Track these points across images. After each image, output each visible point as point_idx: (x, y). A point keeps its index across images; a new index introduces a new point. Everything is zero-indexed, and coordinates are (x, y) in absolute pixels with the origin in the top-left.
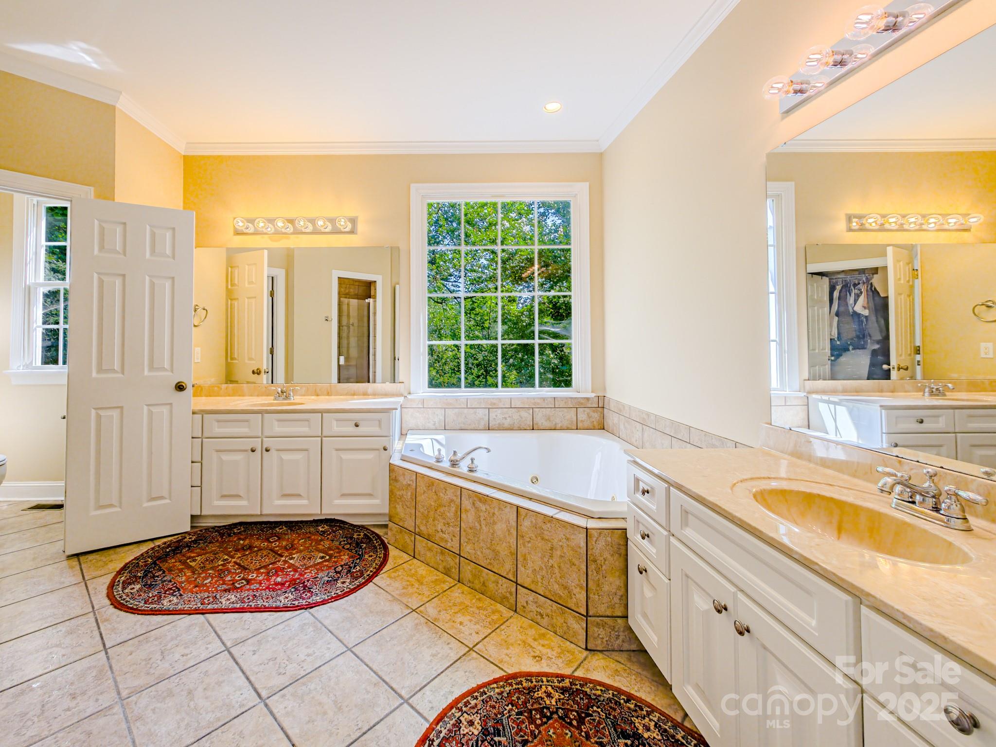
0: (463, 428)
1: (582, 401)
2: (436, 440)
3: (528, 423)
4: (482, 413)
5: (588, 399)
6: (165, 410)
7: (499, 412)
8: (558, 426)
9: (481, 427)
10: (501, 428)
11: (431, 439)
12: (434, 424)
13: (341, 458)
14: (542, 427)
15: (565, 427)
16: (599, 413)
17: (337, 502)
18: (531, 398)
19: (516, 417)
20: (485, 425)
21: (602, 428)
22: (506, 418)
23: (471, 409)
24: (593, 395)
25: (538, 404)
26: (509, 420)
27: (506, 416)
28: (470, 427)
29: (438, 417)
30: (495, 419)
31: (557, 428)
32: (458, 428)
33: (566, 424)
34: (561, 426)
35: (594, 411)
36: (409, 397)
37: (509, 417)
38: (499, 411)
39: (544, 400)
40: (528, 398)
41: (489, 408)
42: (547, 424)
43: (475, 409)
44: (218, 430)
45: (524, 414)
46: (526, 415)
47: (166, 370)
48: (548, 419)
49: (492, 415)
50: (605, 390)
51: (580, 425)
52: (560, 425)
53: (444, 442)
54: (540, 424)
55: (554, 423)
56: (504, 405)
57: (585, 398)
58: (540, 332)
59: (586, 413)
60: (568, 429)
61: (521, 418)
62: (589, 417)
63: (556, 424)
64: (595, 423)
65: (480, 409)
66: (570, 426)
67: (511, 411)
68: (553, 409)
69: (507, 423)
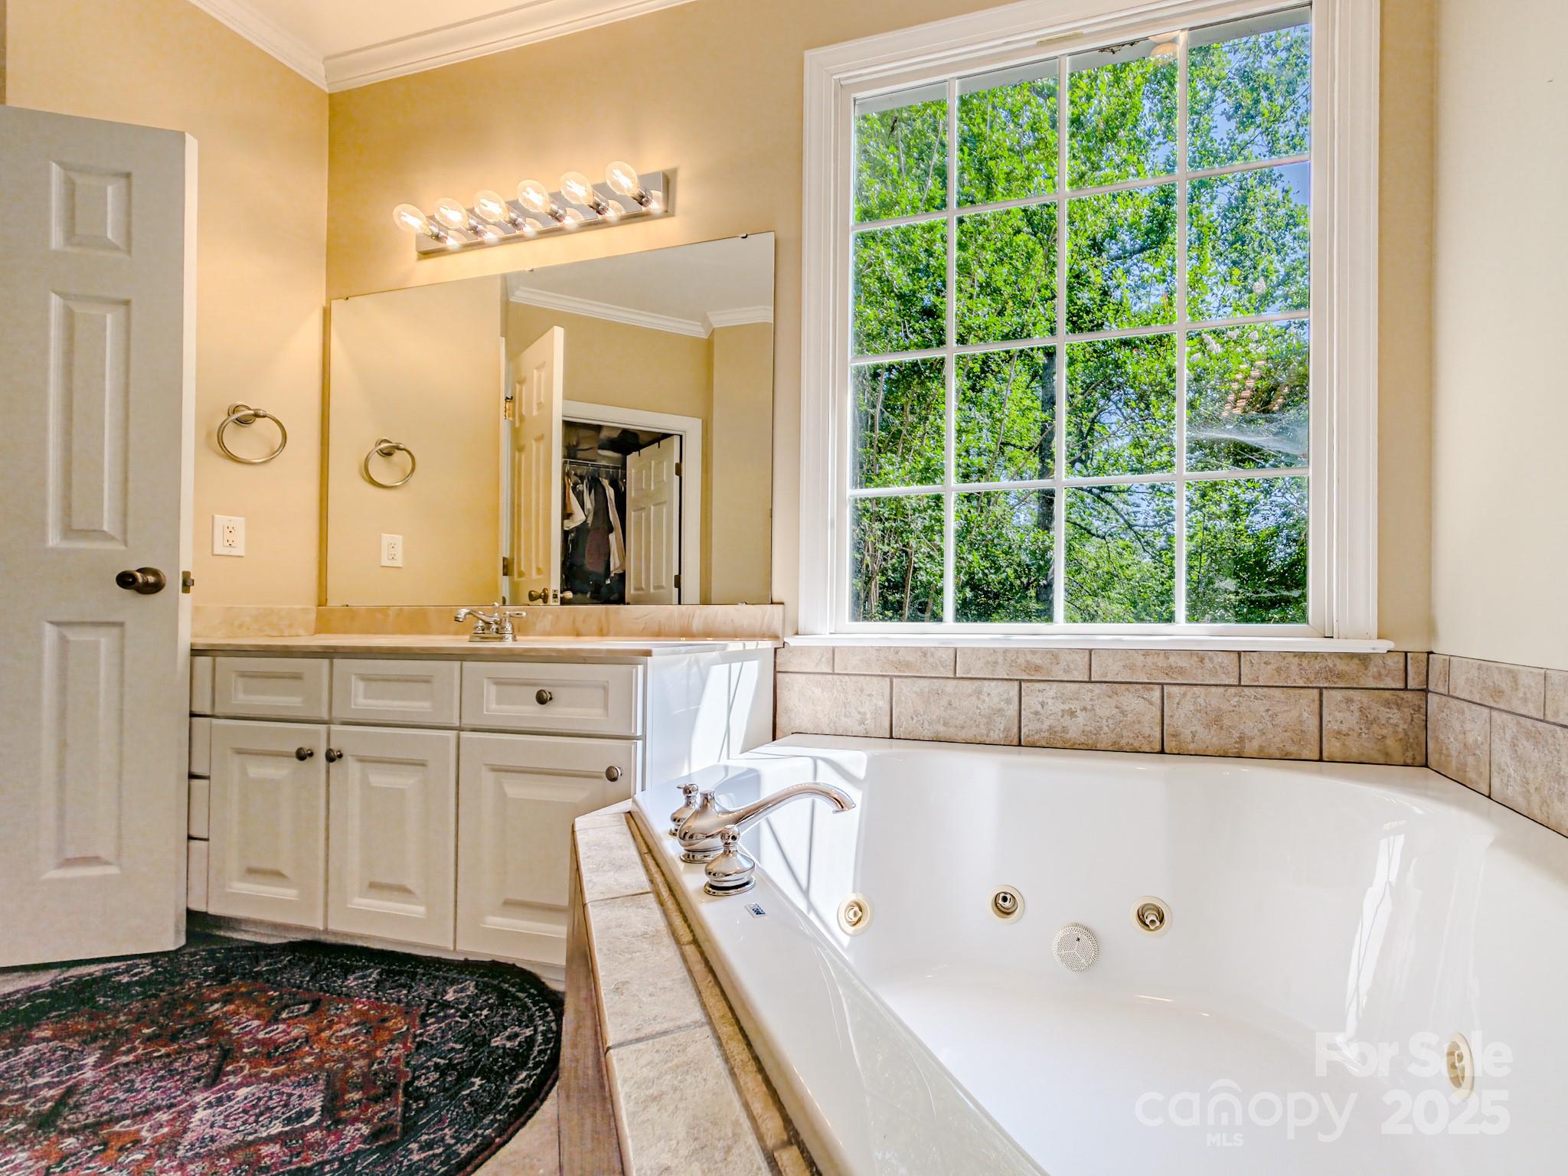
0: (941, 736)
1: (1341, 666)
2: (826, 761)
3: (1147, 731)
4: (1000, 695)
5: (1364, 659)
6: (105, 640)
7: (1052, 693)
8: (1252, 747)
9: (996, 735)
10: (1055, 743)
11: (815, 759)
12: (862, 722)
13: (505, 794)
14: (1192, 747)
15: (1273, 751)
16: (1408, 711)
17: (496, 921)
18: (1158, 652)
19: (1106, 709)
20: (1007, 730)
21: (1420, 759)
22: (1072, 714)
23: (967, 683)
24: (1383, 646)
25: (1181, 671)
26: (1081, 718)
27: (1075, 705)
28: (963, 735)
29: (872, 704)
30: (1036, 713)
31: (1247, 752)
32: (928, 734)
33: (1278, 740)
34: (1261, 748)
35: (1387, 704)
36: (792, 641)
37: (1085, 709)
38: (1052, 690)
39: (1202, 661)
40: (1146, 653)
41: (1020, 681)
42: (1210, 738)
43: (977, 683)
44: (243, 698)
45: (1131, 701)
46: (1141, 709)
47: (110, 538)
48: (1216, 721)
49: (1031, 702)
50: (1431, 629)
51: (1331, 747)
52: (1255, 744)
53: (861, 773)
54: (1186, 734)
55: (1236, 735)
56: (1067, 671)
57: (1352, 656)
58: (1196, 446)
59: (1355, 707)
60: (1286, 757)
61: (1123, 713)
62: (1368, 719)
63: (1241, 739)
64: (1390, 742)
65: (993, 684)
66: (1293, 749)
67: (1087, 692)
68: (1233, 690)
69: (1076, 728)
